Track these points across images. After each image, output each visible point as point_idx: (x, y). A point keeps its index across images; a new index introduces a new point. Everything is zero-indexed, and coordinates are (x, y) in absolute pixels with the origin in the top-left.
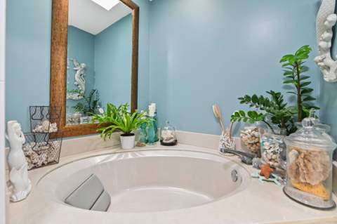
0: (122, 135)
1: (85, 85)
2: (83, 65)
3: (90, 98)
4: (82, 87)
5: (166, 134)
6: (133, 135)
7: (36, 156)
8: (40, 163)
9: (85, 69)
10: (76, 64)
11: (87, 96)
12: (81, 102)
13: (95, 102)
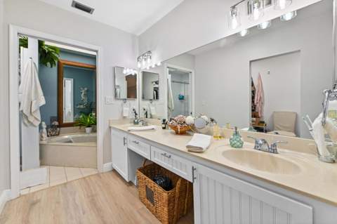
1: (88, 99)
6: (91, 127)
7: (52, 132)
8: (53, 135)
10: (81, 89)
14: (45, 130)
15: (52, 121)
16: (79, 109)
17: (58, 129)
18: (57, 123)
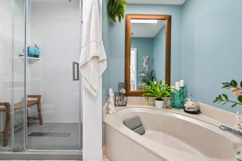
0: (156, 99)
1: (149, 68)
2: (147, 57)
3: (151, 75)
4: (147, 69)
5: (189, 104)
6: (162, 100)
7: (119, 102)
8: (120, 105)
9: (148, 59)
10: (144, 57)
11: (149, 74)
12: (146, 78)
13: (153, 77)
14: (112, 100)
15: (120, 88)
16: (141, 76)
17: (125, 98)
18: (124, 91)
